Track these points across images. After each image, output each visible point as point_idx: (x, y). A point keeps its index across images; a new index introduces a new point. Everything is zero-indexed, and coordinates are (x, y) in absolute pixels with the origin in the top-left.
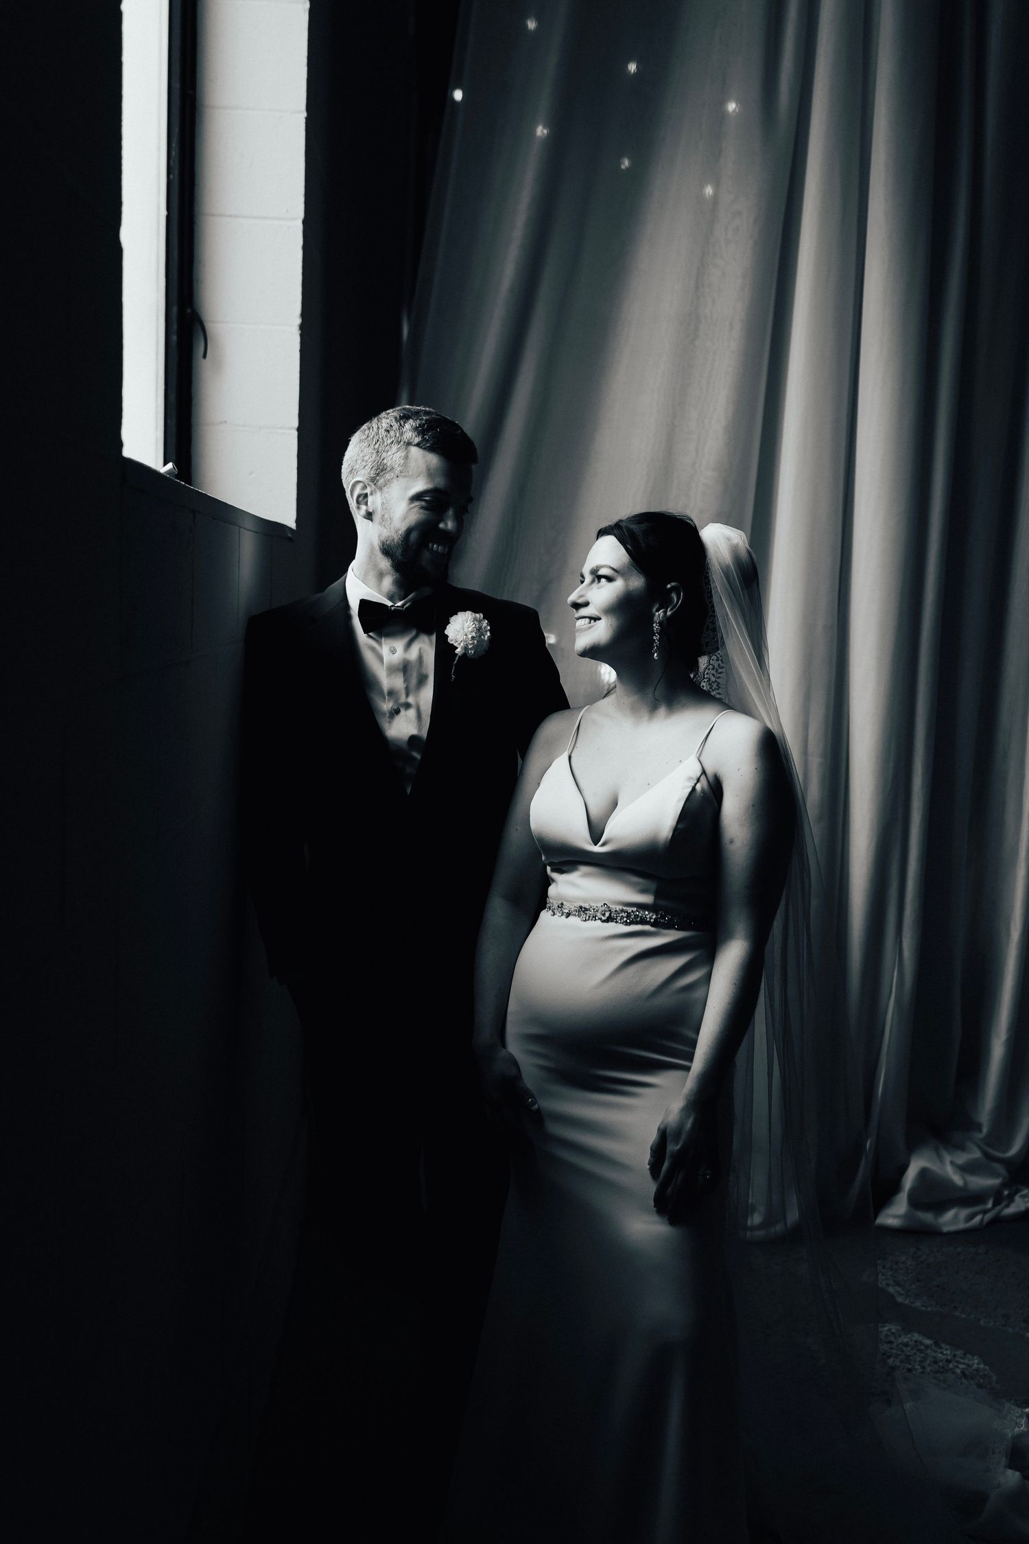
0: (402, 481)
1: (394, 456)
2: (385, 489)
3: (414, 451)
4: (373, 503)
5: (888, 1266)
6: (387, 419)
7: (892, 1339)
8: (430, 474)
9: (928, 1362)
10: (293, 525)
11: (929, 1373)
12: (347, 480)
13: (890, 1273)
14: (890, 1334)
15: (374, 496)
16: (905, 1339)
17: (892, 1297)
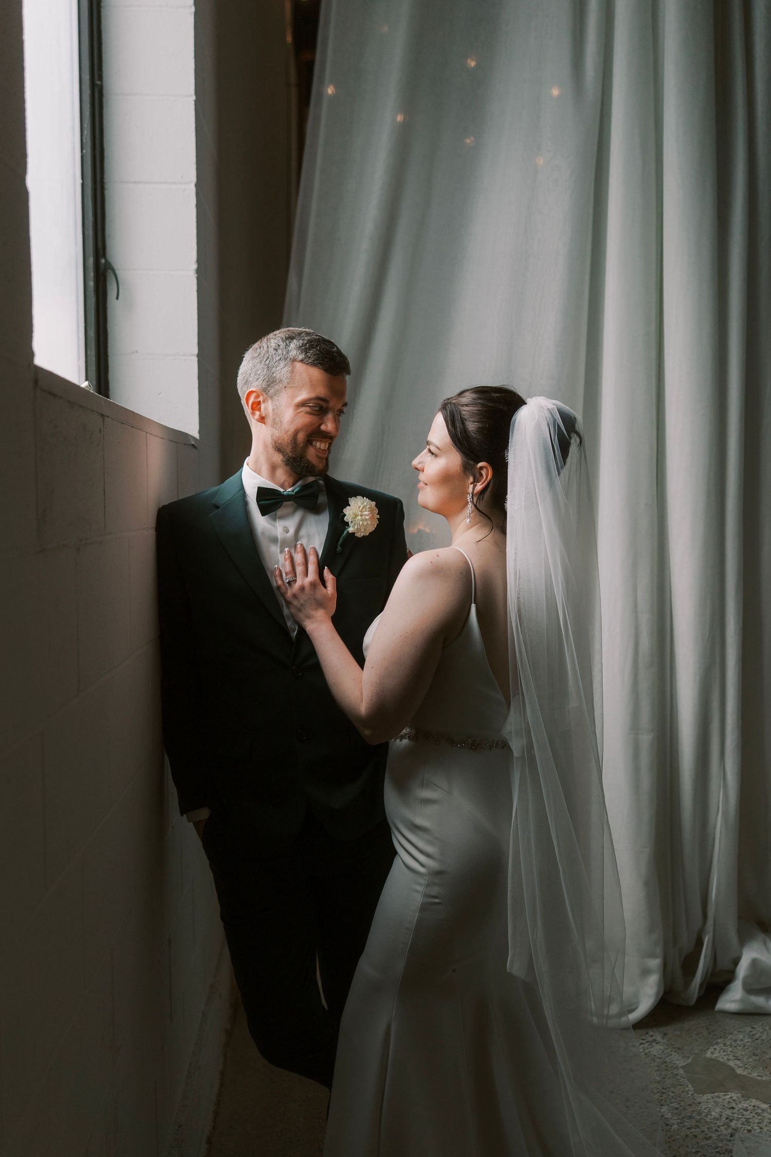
0: (289, 391)
1: (282, 371)
2: (275, 398)
3: (298, 365)
4: (266, 409)
5: (728, 1043)
6: (274, 339)
7: (734, 1105)
8: (312, 386)
9: (765, 1123)
10: (197, 436)
11: (766, 1133)
12: (242, 389)
13: (730, 1049)
14: (731, 1101)
15: (266, 404)
16: (745, 1105)
17: (733, 1069)
